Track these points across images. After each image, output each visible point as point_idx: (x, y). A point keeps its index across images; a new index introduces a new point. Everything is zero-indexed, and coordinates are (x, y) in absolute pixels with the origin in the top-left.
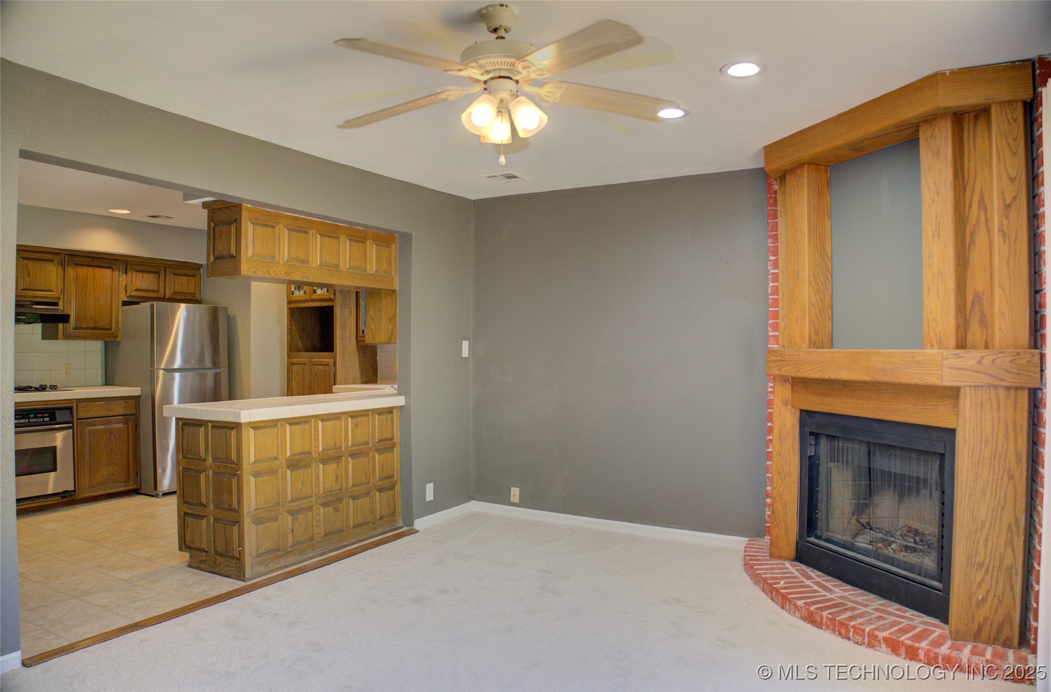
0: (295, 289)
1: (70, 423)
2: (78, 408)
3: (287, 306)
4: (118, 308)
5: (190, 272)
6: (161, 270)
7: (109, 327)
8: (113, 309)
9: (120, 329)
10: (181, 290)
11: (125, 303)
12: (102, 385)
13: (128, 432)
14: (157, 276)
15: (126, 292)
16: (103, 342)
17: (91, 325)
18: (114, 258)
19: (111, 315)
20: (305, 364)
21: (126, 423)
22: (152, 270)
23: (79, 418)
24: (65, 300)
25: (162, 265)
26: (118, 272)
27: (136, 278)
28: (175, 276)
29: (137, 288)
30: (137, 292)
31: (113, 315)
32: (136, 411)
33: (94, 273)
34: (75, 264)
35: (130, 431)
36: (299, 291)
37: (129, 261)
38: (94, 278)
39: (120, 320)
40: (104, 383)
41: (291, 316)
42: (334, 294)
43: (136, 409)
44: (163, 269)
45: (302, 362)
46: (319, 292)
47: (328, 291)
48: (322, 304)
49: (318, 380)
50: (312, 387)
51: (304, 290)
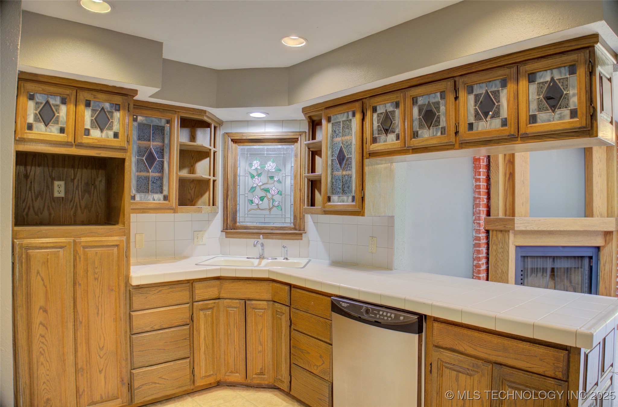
0: (37, 120)
20: (63, 247)
36: (46, 125)
42: (129, 142)
45: (55, 245)
46: (96, 133)
47: (116, 135)
48: (100, 154)
49: (96, 271)
50: (80, 282)
51: (60, 125)
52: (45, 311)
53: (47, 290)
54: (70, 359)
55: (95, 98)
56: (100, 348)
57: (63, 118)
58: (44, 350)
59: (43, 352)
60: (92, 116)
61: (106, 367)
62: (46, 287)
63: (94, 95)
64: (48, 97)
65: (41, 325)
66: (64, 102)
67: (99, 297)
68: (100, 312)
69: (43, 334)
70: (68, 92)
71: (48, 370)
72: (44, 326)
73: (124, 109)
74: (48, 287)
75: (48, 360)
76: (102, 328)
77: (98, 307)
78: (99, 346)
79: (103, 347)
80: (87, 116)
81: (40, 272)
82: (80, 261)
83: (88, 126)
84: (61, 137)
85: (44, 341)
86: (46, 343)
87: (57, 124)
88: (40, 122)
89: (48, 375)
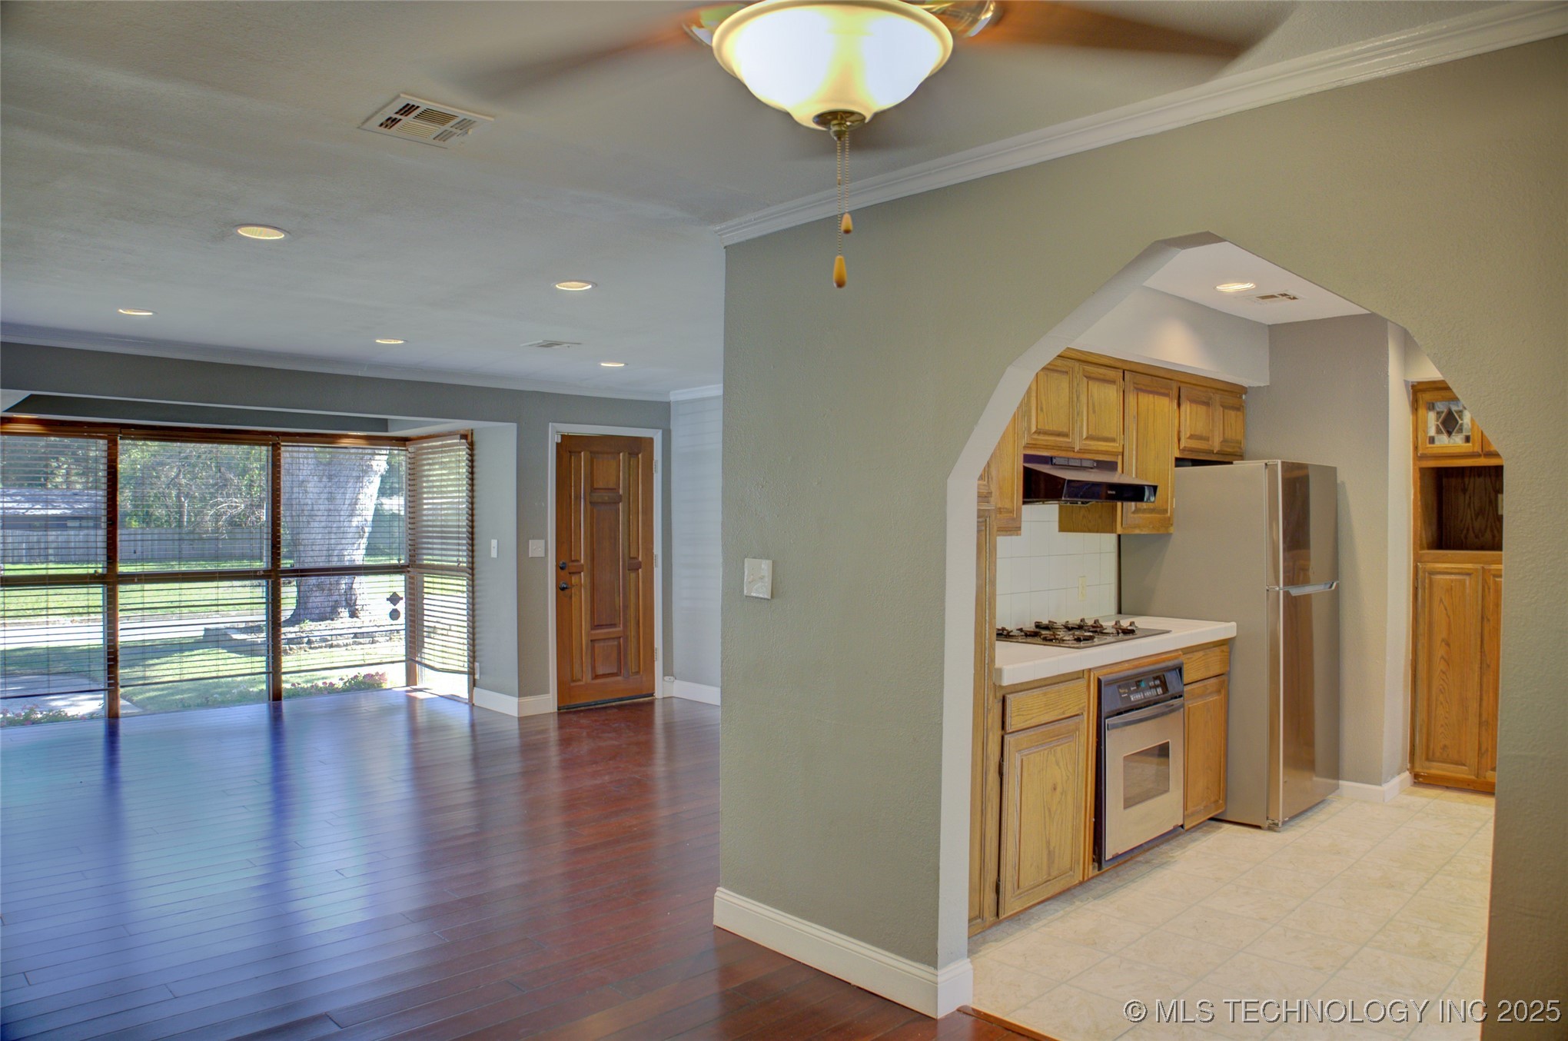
0: (1439, 431)
1: (1180, 697)
3: (1414, 464)
4: (1172, 471)
5: (1236, 401)
6: (1210, 398)
8: (1169, 473)
9: (1174, 509)
10: (1229, 436)
13: (1220, 710)
14: (1207, 409)
15: (1179, 441)
18: (1170, 377)
20: (1466, 574)
21: (1219, 690)
22: (1203, 399)
23: (1189, 682)
24: (1124, 458)
25: (1210, 390)
26: (1173, 402)
27: (1189, 413)
29: (1195, 433)
30: (1190, 441)
31: (1169, 484)
32: (1228, 667)
34: (1136, 388)
36: (1449, 436)
37: (1183, 382)
38: (1154, 414)
39: (1174, 495)
41: (1423, 483)
43: (1229, 662)
45: (1460, 571)
51: (1465, 433)
52: (1448, 645)
53: (1450, 621)
54: (1473, 706)
57: (1468, 425)
58: (1444, 688)
59: (1443, 690)
62: (1449, 617)
64: (1449, 404)
65: (1442, 660)
69: (1444, 670)
71: (1447, 712)
72: (1445, 660)
74: (1452, 618)
75: (1449, 701)
81: (1443, 600)
82: (1489, 592)
84: (1467, 447)
85: (1445, 678)
86: (1446, 680)
87: (1462, 432)
88: (1442, 433)
89: (1446, 718)
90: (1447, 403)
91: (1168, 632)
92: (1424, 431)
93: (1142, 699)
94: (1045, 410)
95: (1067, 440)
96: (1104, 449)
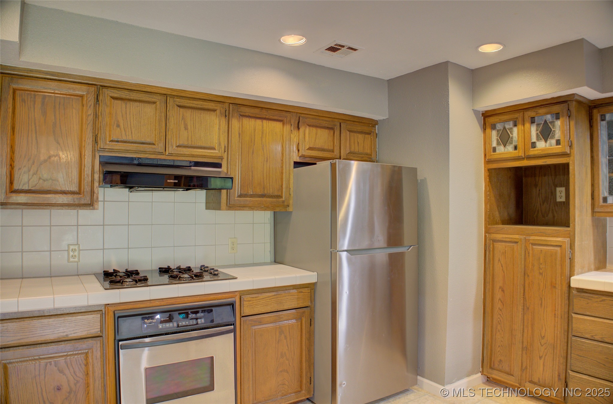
0: (498, 144)
1: (231, 325)
2: (242, 303)
3: (485, 167)
4: (289, 170)
5: (366, 129)
6: (335, 125)
7: (280, 194)
8: (284, 171)
9: (292, 195)
10: (356, 150)
11: (297, 164)
12: (271, 263)
13: (301, 329)
14: (332, 132)
15: (299, 150)
16: (272, 212)
17: (259, 191)
18: (285, 110)
19: (282, 179)
20: (517, 242)
21: (299, 319)
22: (326, 125)
23: (243, 315)
24: (229, 160)
25: (336, 120)
26: (290, 126)
27: (309, 134)
28: (351, 133)
29: (311, 146)
30: (310, 151)
31: (284, 179)
32: (311, 302)
33: (263, 127)
34: (241, 115)
35: (304, 327)
36: (505, 146)
37: (302, 113)
38: (263, 133)
39: (291, 186)
40: (273, 260)
41: (490, 179)
42: (571, 147)
43: (311, 300)
44: (339, 124)
45: (511, 240)
46: (541, 145)
47: (558, 142)
48: (546, 162)
49: (541, 266)
50: (528, 274)
51: (514, 144)
52: (503, 291)
53: (504, 275)
54: (519, 336)
55: (537, 114)
56: (541, 336)
57: (516, 137)
58: (501, 321)
59: (500, 322)
60: (537, 130)
61: (545, 356)
62: (504, 272)
63: (536, 112)
64: (505, 124)
65: (499, 301)
66: (515, 125)
67: (542, 290)
68: (543, 304)
69: (501, 308)
70: (516, 115)
71: (502, 337)
72: (502, 302)
73: (563, 116)
74: (506, 272)
75: (503, 330)
76: (544, 319)
77: (542, 299)
78: (541, 334)
79: (544, 337)
80: (534, 130)
81: (501, 260)
82: (529, 256)
83: (534, 139)
84: (515, 154)
85: (501, 314)
86: (502, 316)
87: (512, 143)
88: (500, 144)
89: (502, 341)
90: (503, 124)
91: (236, 278)
92: (489, 144)
93: (171, 328)
94: (122, 125)
95: (154, 146)
96: (200, 154)
